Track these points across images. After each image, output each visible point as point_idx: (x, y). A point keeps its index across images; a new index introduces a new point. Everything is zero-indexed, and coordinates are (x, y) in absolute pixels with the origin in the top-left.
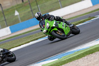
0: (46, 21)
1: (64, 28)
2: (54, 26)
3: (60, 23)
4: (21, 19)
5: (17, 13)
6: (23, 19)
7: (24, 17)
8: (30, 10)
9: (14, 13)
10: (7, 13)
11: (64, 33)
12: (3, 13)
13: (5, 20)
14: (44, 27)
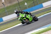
0: (20, 14)
1: (29, 18)
2: (24, 17)
3: (27, 15)
4: (28, 7)
5: (26, 4)
6: (29, 7)
7: (30, 6)
8: (32, 2)
9: (25, 4)
10: (21, 4)
11: (29, 20)
12: (19, 4)
13: (20, 7)
14: (19, 17)
